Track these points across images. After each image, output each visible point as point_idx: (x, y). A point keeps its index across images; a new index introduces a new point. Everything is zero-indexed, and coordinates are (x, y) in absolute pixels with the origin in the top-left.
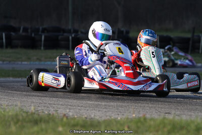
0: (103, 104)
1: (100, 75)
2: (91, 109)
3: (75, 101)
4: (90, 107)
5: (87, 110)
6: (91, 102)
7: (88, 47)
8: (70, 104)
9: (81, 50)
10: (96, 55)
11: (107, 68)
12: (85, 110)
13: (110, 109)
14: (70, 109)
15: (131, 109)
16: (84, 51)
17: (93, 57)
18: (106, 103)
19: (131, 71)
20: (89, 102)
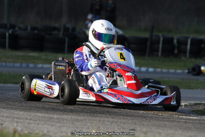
0: (55, 116)
1: (100, 84)
2: (42, 122)
3: (21, 113)
4: (41, 121)
5: (38, 124)
6: (40, 115)
7: (89, 50)
8: (16, 116)
9: (82, 54)
10: (96, 60)
11: (108, 76)
12: (35, 124)
13: (64, 123)
14: (17, 122)
15: (88, 124)
16: (84, 54)
17: (93, 62)
18: (59, 116)
19: (133, 82)
20: (38, 114)
